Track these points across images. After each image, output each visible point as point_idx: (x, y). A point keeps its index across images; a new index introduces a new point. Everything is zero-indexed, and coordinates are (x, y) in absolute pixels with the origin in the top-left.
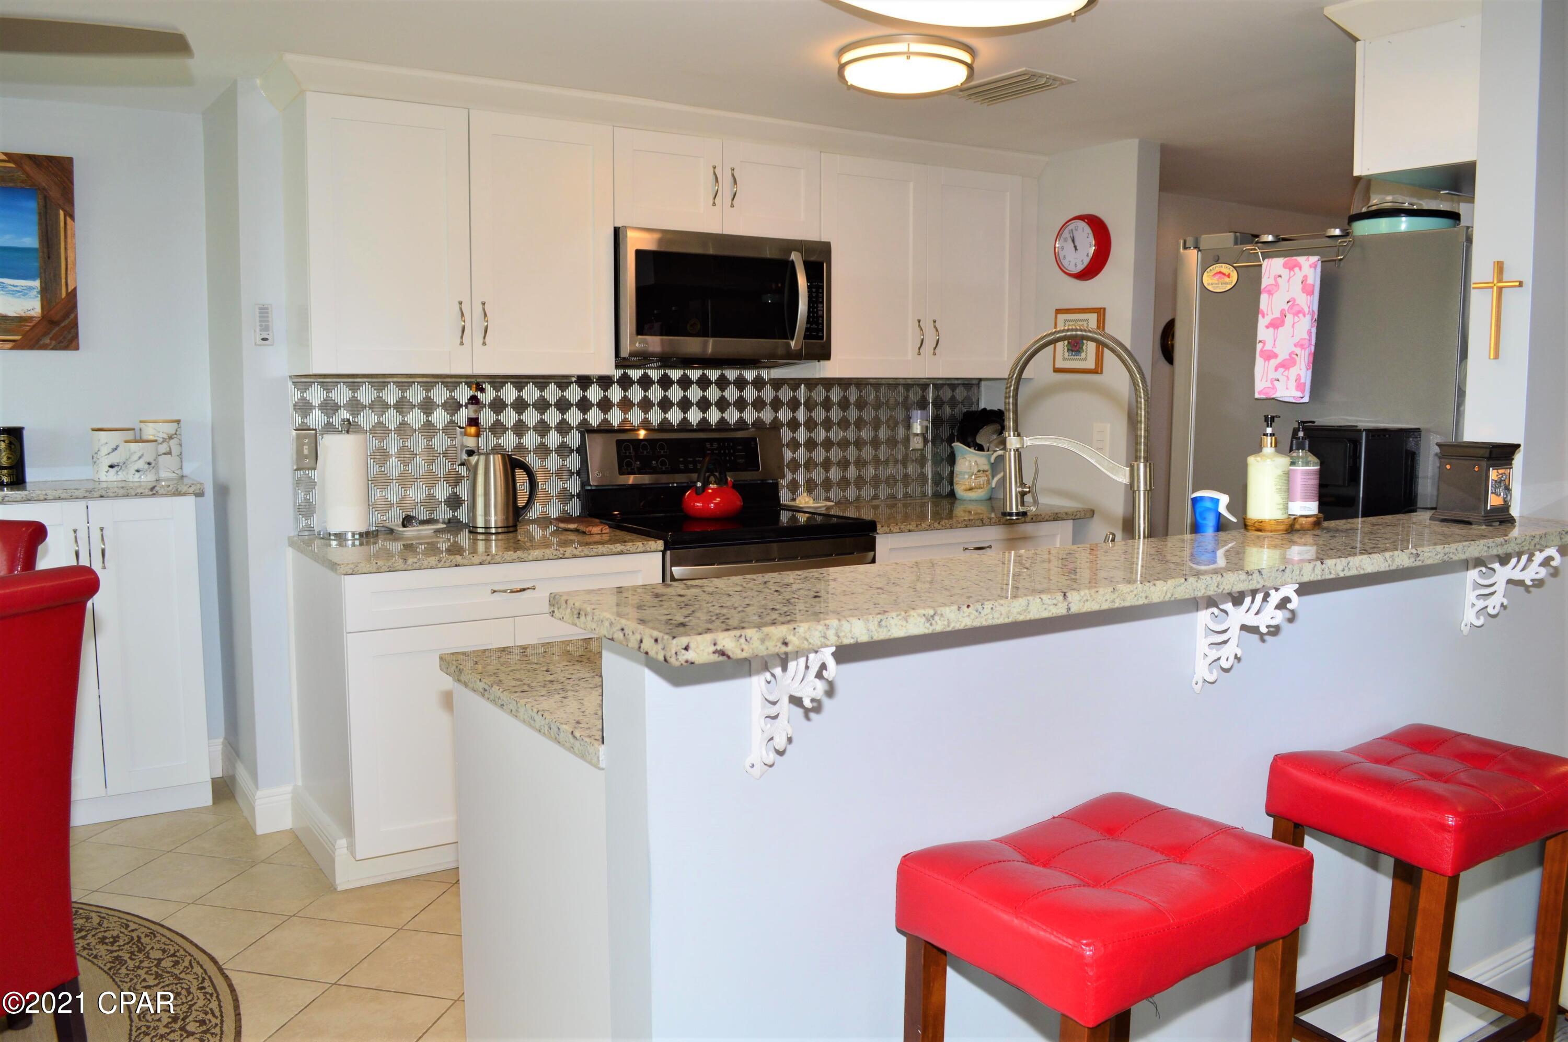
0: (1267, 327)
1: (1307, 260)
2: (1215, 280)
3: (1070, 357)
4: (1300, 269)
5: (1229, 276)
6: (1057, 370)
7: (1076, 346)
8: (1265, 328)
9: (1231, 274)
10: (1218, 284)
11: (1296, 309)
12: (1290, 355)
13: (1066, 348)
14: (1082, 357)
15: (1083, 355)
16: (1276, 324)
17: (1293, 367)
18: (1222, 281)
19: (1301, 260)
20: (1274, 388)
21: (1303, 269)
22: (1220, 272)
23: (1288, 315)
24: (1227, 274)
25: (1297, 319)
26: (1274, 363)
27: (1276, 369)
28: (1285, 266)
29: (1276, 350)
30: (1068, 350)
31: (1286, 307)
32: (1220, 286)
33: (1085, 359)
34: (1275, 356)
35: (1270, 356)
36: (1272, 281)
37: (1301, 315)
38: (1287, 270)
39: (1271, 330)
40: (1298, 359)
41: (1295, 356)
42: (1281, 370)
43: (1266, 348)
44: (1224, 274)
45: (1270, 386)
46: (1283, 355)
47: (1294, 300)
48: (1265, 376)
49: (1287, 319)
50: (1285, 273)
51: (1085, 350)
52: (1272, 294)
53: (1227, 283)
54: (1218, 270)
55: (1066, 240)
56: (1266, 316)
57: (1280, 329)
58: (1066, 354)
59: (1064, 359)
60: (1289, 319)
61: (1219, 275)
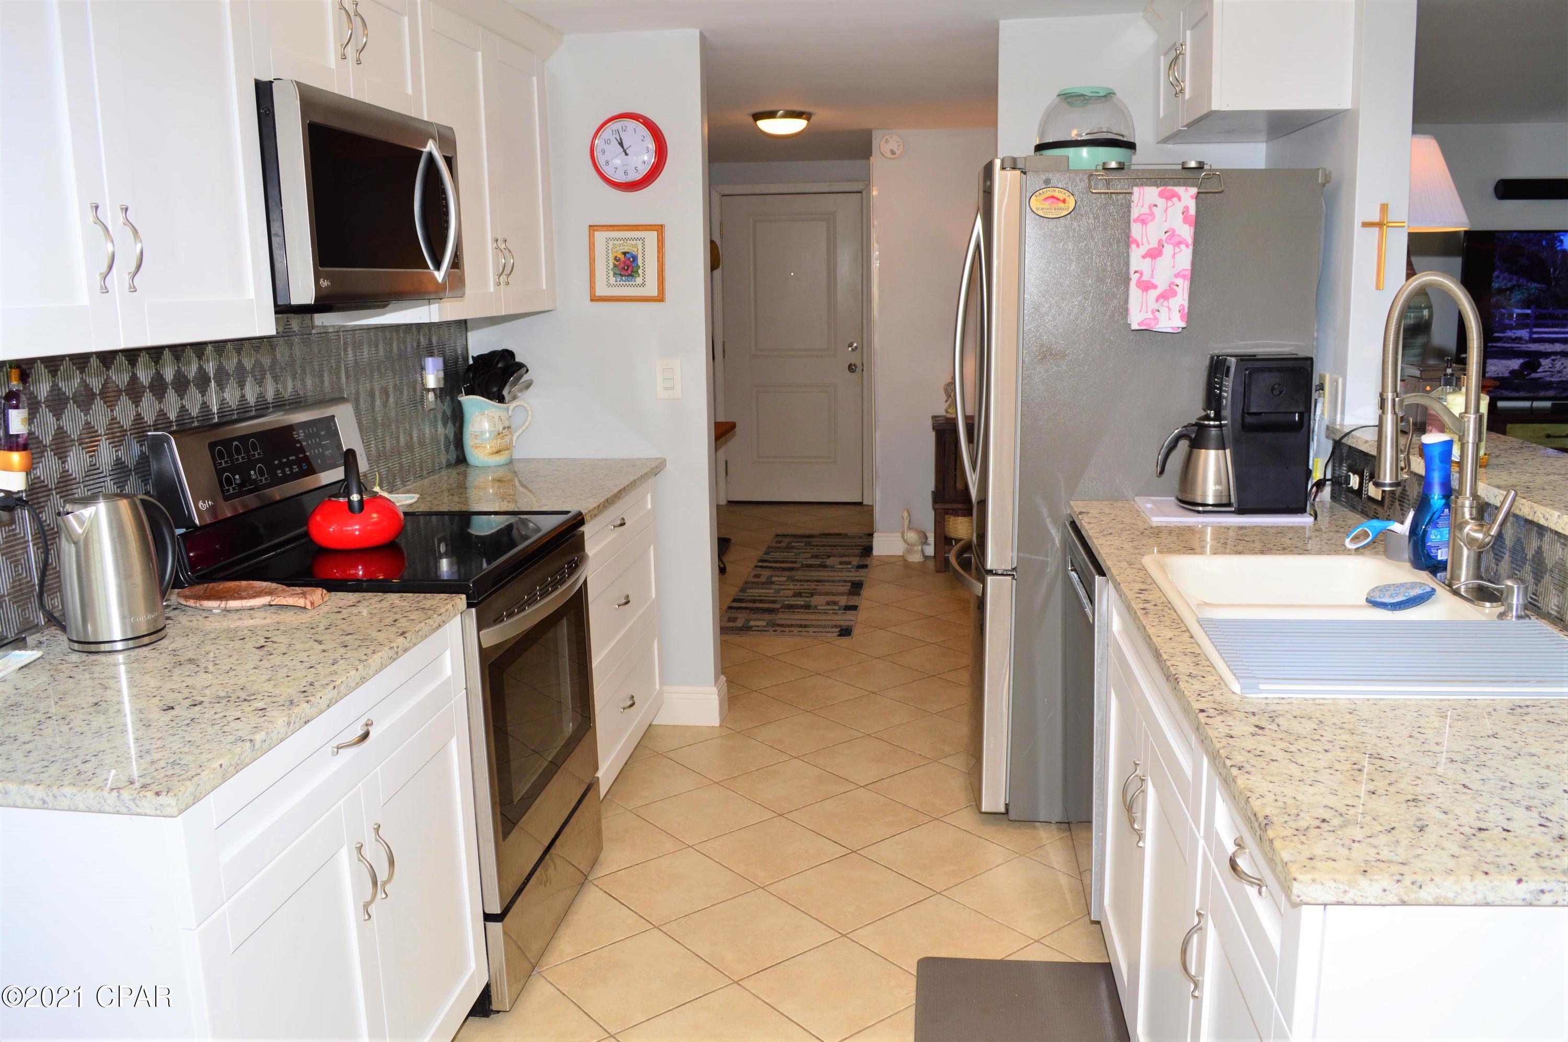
0: (1144, 257)
1: (1186, 190)
2: (1046, 205)
3: (618, 283)
4: (1180, 199)
5: (1064, 201)
6: (594, 299)
7: (627, 269)
8: (1141, 259)
9: (1067, 199)
10: (1051, 209)
11: (1175, 240)
12: (1170, 286)
13: (611, 273)
14: (637, 283)
15: (639, 280)
16: (1154, 254)
17: (1172, 297)
18: (1055, 206)
19: (1180, 190)
20: (1156, 318)
21: (1183, 199)
22: (1053, 197)
23: (1165, 245)
24: (1062, 199)
25: (1177, 250)
26: (1153, 294)
27: (1157, 300)
28: (1161, 195)
29: (1154, 281)
30: (615, 274)
31: (1164, 237)
32: (1053, 211)
33: (643, 285)
34: (1155, 287)
35: (1146, 286)
36: (1146, 210)
37: (1183, 246)
38: (1164, 201)
39: (1148, 260)
40: (1179, 290)
41: (1175, 287)
42: (1161, 300)
43: (1143, 278)
44: (1058, 199)
45: (1152, 316)
46: (1162, 286)
47: (1174, 231)
48: (1144, 306)
49: (1164, 250)
50: (1161, 202)
51: (641, 275)
52: (1146, 224)
53: (1061, 209)
54: (1049, 194)
55: (608, 142)
56: (1141, 246)
57: (1158, 259)
58: (612, 280)
59: (609, 285)
60: (1168, 249)
61: (1051, 200)
